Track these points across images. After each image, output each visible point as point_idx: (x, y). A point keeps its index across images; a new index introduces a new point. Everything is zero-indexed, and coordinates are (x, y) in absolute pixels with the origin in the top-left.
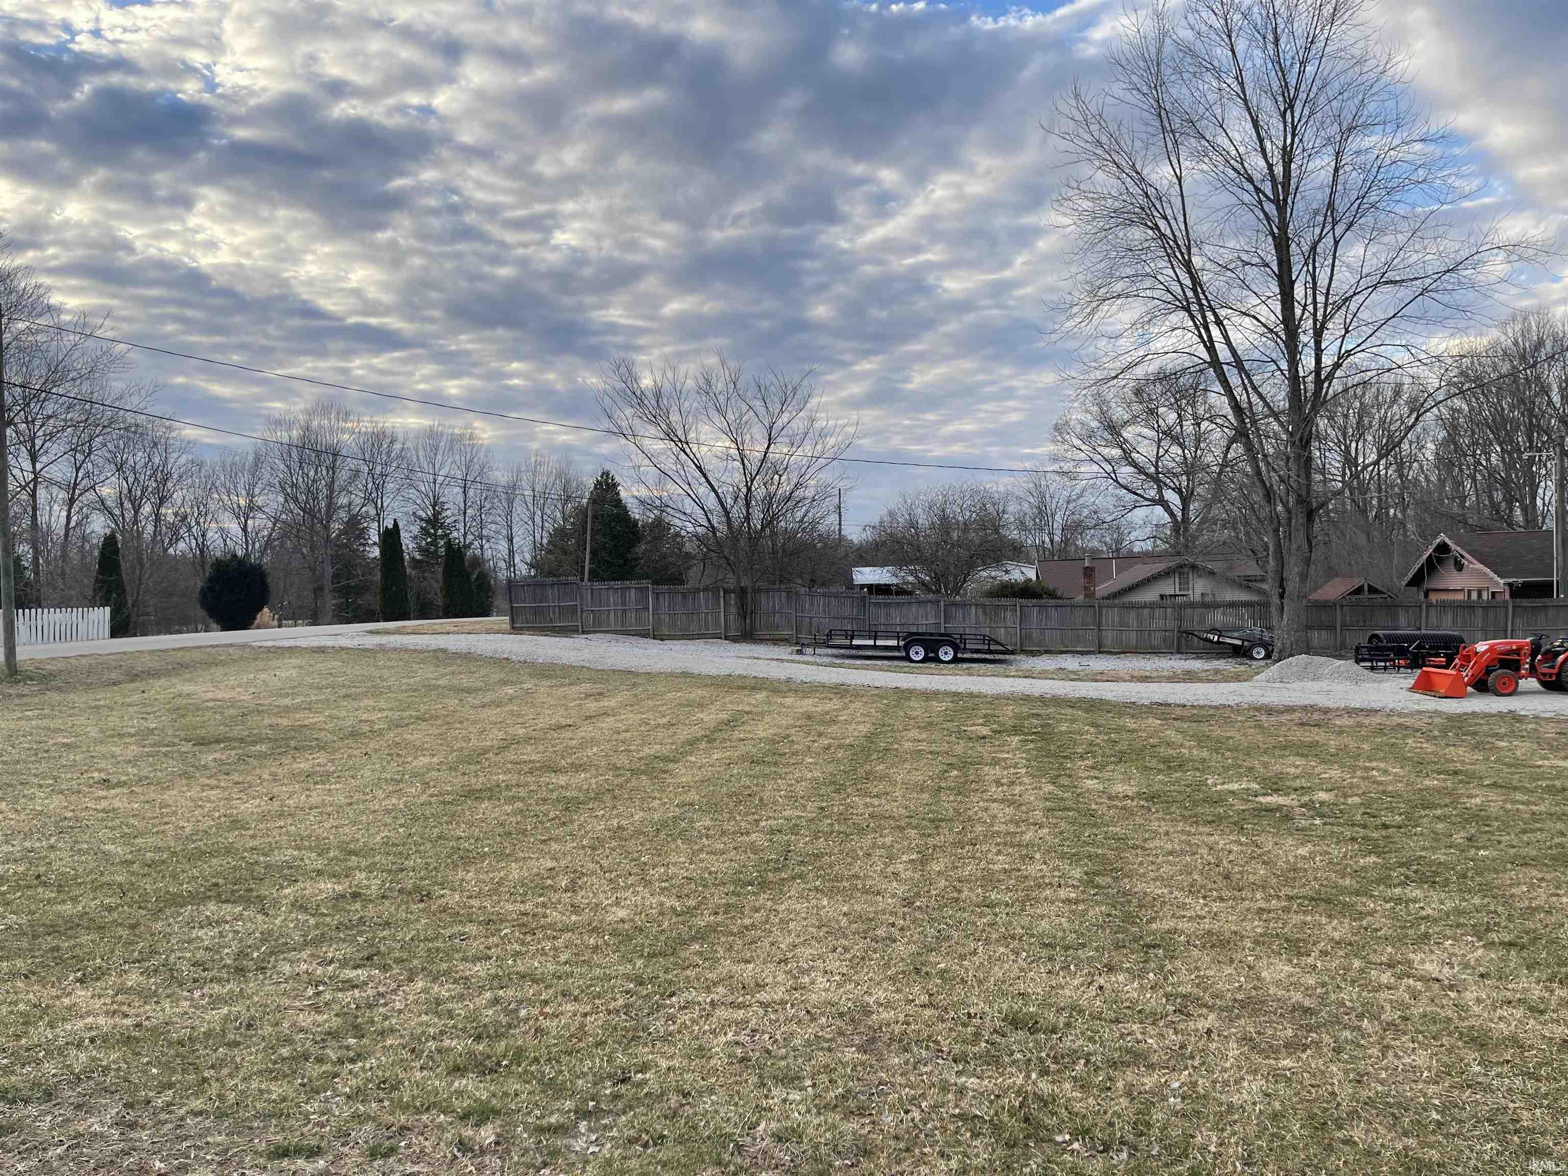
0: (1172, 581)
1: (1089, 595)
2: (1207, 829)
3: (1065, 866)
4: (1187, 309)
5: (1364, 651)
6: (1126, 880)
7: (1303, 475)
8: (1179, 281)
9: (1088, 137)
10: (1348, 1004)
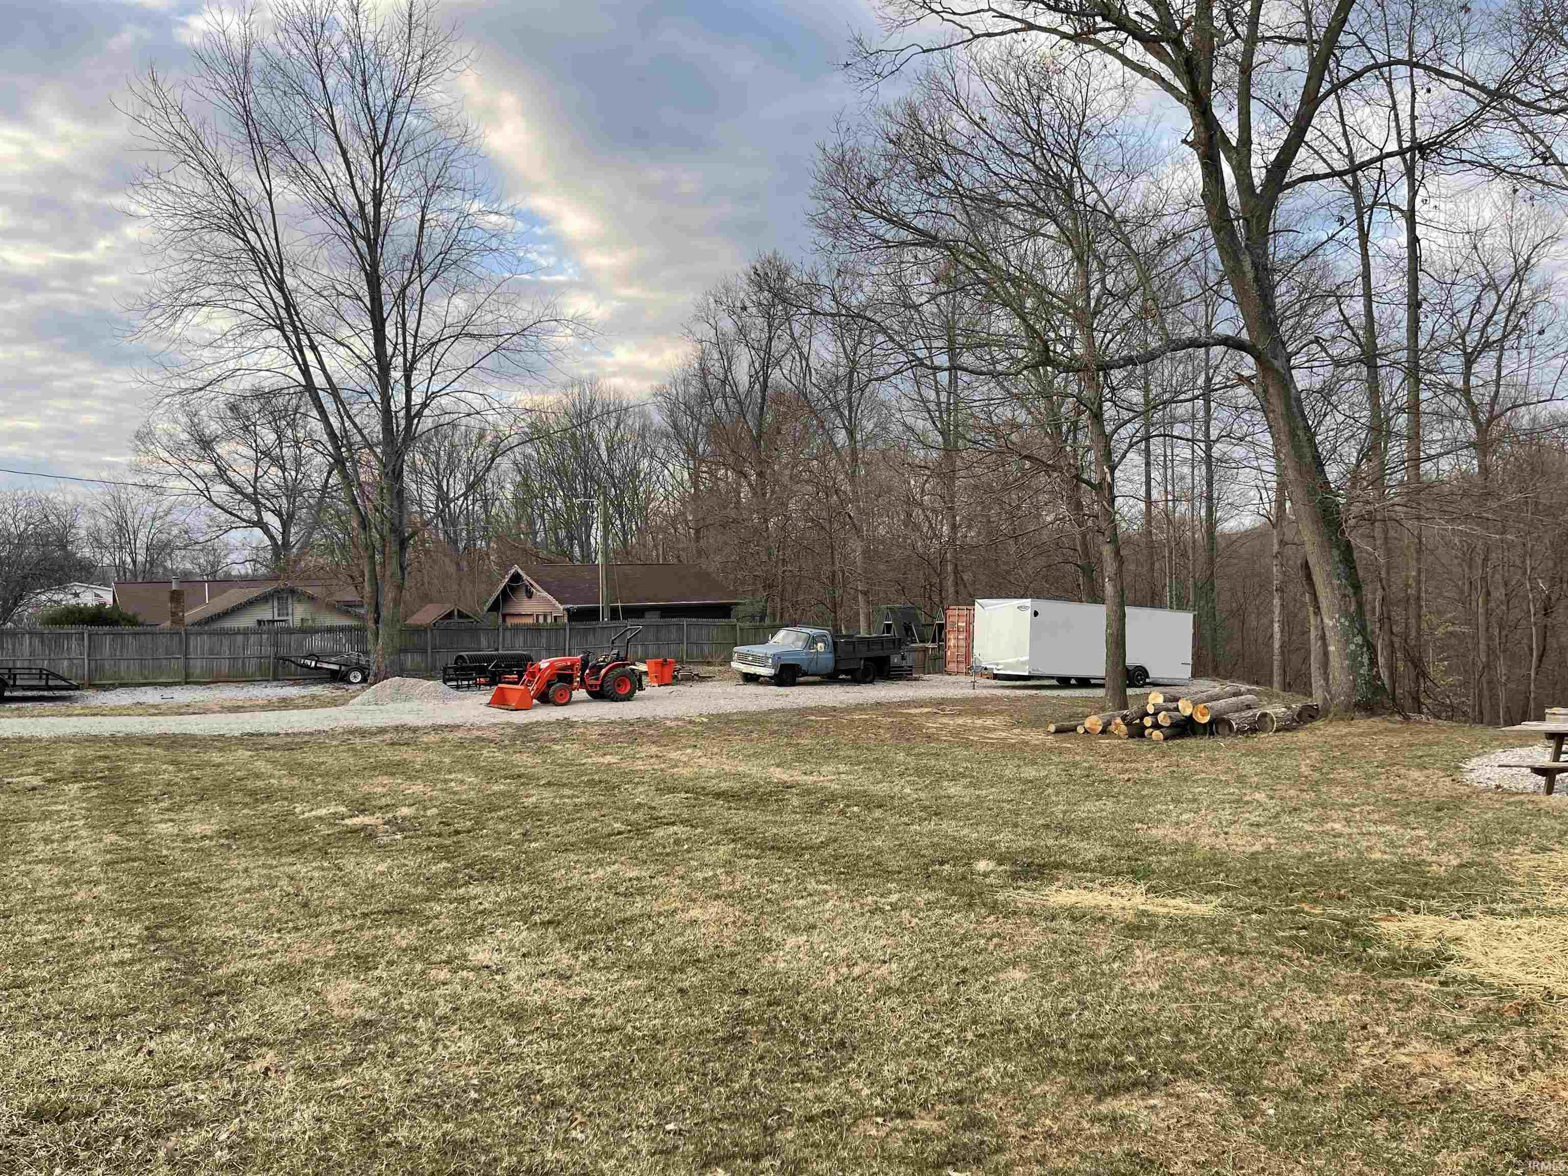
0: (270, 605)
1: (177, 619)
2: (290, 860)
3: (121, 924)
4: (281, 328)
5: (451, 671)
6: (194, 928)
7: (396, 505)
8: (272, 299)
9: (167, 126)
10: (407, 1007)
